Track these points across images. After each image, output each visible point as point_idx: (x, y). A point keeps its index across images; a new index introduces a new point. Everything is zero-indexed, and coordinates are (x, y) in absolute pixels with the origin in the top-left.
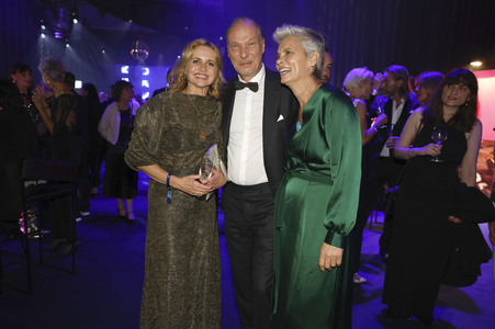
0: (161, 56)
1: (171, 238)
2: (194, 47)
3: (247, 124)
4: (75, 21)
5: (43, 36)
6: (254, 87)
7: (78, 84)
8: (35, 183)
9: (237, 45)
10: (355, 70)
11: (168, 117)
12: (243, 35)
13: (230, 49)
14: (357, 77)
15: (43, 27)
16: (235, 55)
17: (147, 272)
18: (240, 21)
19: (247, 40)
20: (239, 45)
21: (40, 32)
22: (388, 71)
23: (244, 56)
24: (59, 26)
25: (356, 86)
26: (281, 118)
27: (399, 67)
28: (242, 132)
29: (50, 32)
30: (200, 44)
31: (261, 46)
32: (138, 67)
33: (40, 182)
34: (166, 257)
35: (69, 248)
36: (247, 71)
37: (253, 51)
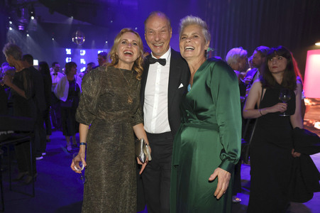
0: (93, 42)
1: (104, 172)
2: (122, 33)
3: (157, 89)
4: (33, 18)
5: (11, 29)
6: (163, 62)
7: (36, 63)
8: (5, 133)
9: (152, 31)
10: (234, 49)
11: (104, 85)
12: (157, 24)
14: (236, 55)
15: (11, 23)
17: (85, 196)
19: (160, 28)
21: (9, 26)
22: (257, 50)
23: (157, 39)
24: (22, 21)
25: (235, 61)
26: (181, 86)
27: (265, 48)
28: (154, 96)
29: (15, 26)
30: (127, 31)
31: (169, 32)
32: (77, 50)
33: (9, 132)
34: (100, 185)
35: (30, 178)
36: (159, 51)
37: (164, 36)
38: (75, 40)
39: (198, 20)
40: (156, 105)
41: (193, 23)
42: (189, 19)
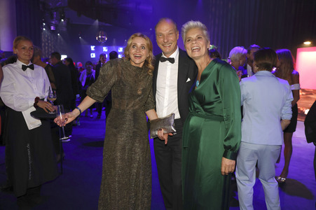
2: (133, 38)
3: (168, 83)
4: (62, 20)
6: (172, 61)
9: (162, 34)
10: (236, 48)
12: (165, 29)
13: (157, 38)
15: (44, 24)
16: (160, 40)
18: (164, 20)
19: (167, 32)
20: (163, 35)
21: (43, 27)
23: (166, 41)
24: (54, 22)
26: (189, 80)
28: (165, 88)
30: (137, 36)
31: (176, 35)
32: (101, 47)
36: (168, 50)
37: (172, 38)
38: (99, 38)
39: (199, 23)
40: (166, 97)
41: (195, 27)
42: (191, 23)
